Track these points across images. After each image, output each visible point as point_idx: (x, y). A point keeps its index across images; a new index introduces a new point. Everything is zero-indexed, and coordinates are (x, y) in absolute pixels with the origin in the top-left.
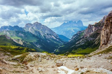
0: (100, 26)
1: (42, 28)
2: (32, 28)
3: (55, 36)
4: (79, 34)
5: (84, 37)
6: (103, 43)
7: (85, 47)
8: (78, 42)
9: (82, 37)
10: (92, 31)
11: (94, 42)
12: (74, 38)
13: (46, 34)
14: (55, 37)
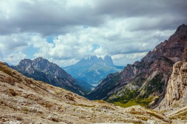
0: (144, 67)
1: (49, 67)
2: (32, 67)
3: (70, 80)
4: (110, 79)
5: (120, 84)
6: (173, 98)
7: (125, 101)
8: (111, 93)
9: (117, 84)
10: (133, 75)
11: (139, 93)
12: (102, 84)
13: (55, 77)
14: (71, 83)
